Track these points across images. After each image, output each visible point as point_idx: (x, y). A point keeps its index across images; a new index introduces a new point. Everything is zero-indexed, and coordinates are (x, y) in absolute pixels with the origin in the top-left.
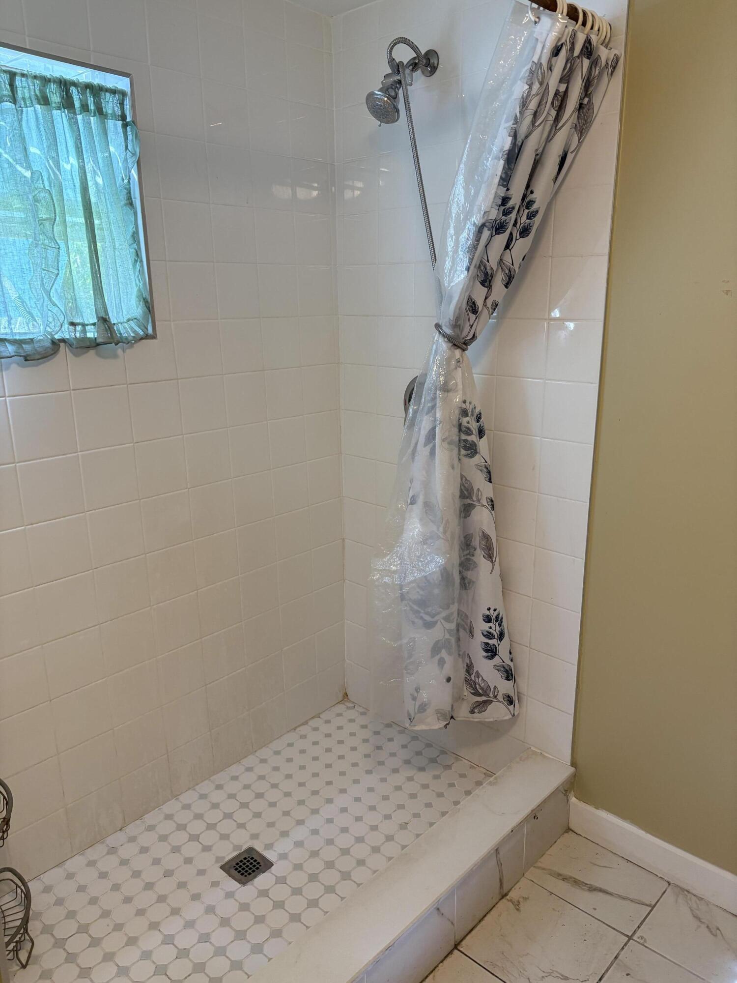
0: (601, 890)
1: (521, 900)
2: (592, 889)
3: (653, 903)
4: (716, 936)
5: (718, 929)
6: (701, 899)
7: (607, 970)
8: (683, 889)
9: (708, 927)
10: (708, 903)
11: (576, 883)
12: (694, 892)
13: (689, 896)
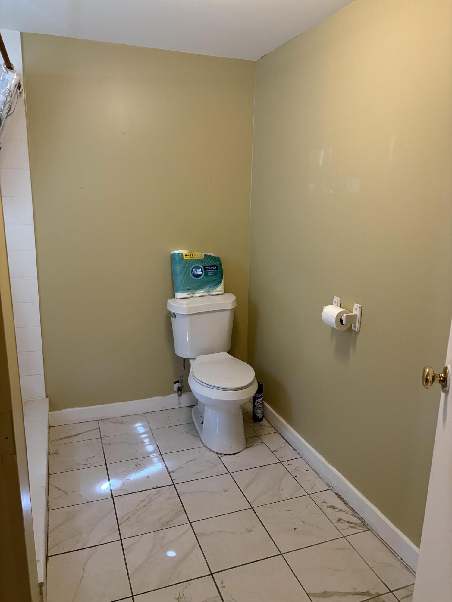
0: (79, 434)
1: (56, 451)
2: (76, 435)
3: (98, 427)
4: (123, 423)
5: (122, 422)
6: (110, 418)
7: (103, 448)
8: (103, 419)
9: (119, 423)
10: (113, 418)
11: (69, 437)
12: (107, 418)
13: (106, 420)
